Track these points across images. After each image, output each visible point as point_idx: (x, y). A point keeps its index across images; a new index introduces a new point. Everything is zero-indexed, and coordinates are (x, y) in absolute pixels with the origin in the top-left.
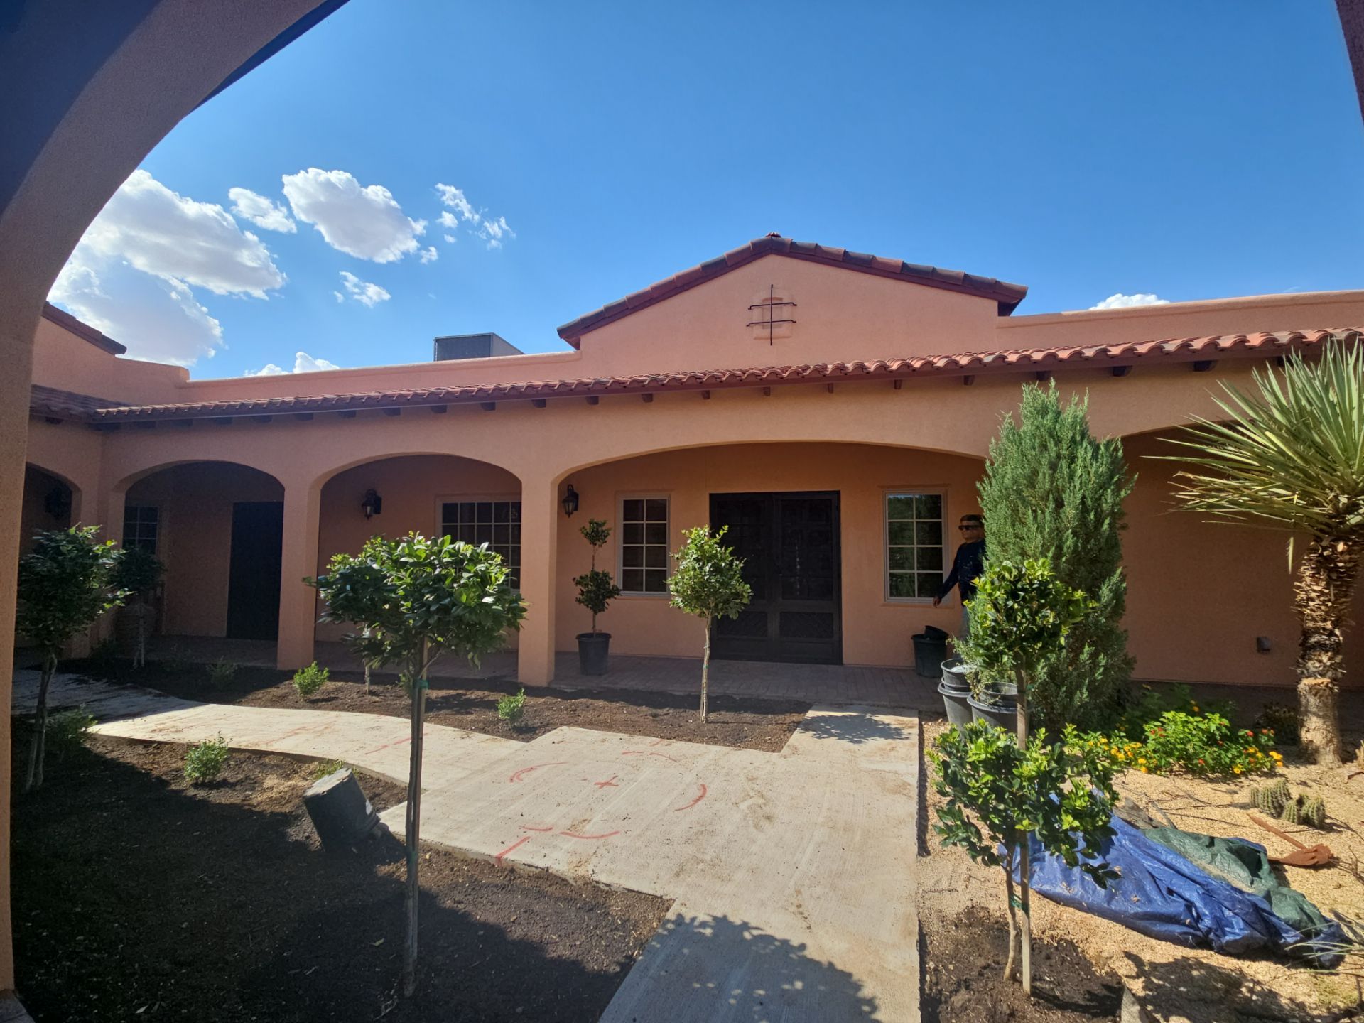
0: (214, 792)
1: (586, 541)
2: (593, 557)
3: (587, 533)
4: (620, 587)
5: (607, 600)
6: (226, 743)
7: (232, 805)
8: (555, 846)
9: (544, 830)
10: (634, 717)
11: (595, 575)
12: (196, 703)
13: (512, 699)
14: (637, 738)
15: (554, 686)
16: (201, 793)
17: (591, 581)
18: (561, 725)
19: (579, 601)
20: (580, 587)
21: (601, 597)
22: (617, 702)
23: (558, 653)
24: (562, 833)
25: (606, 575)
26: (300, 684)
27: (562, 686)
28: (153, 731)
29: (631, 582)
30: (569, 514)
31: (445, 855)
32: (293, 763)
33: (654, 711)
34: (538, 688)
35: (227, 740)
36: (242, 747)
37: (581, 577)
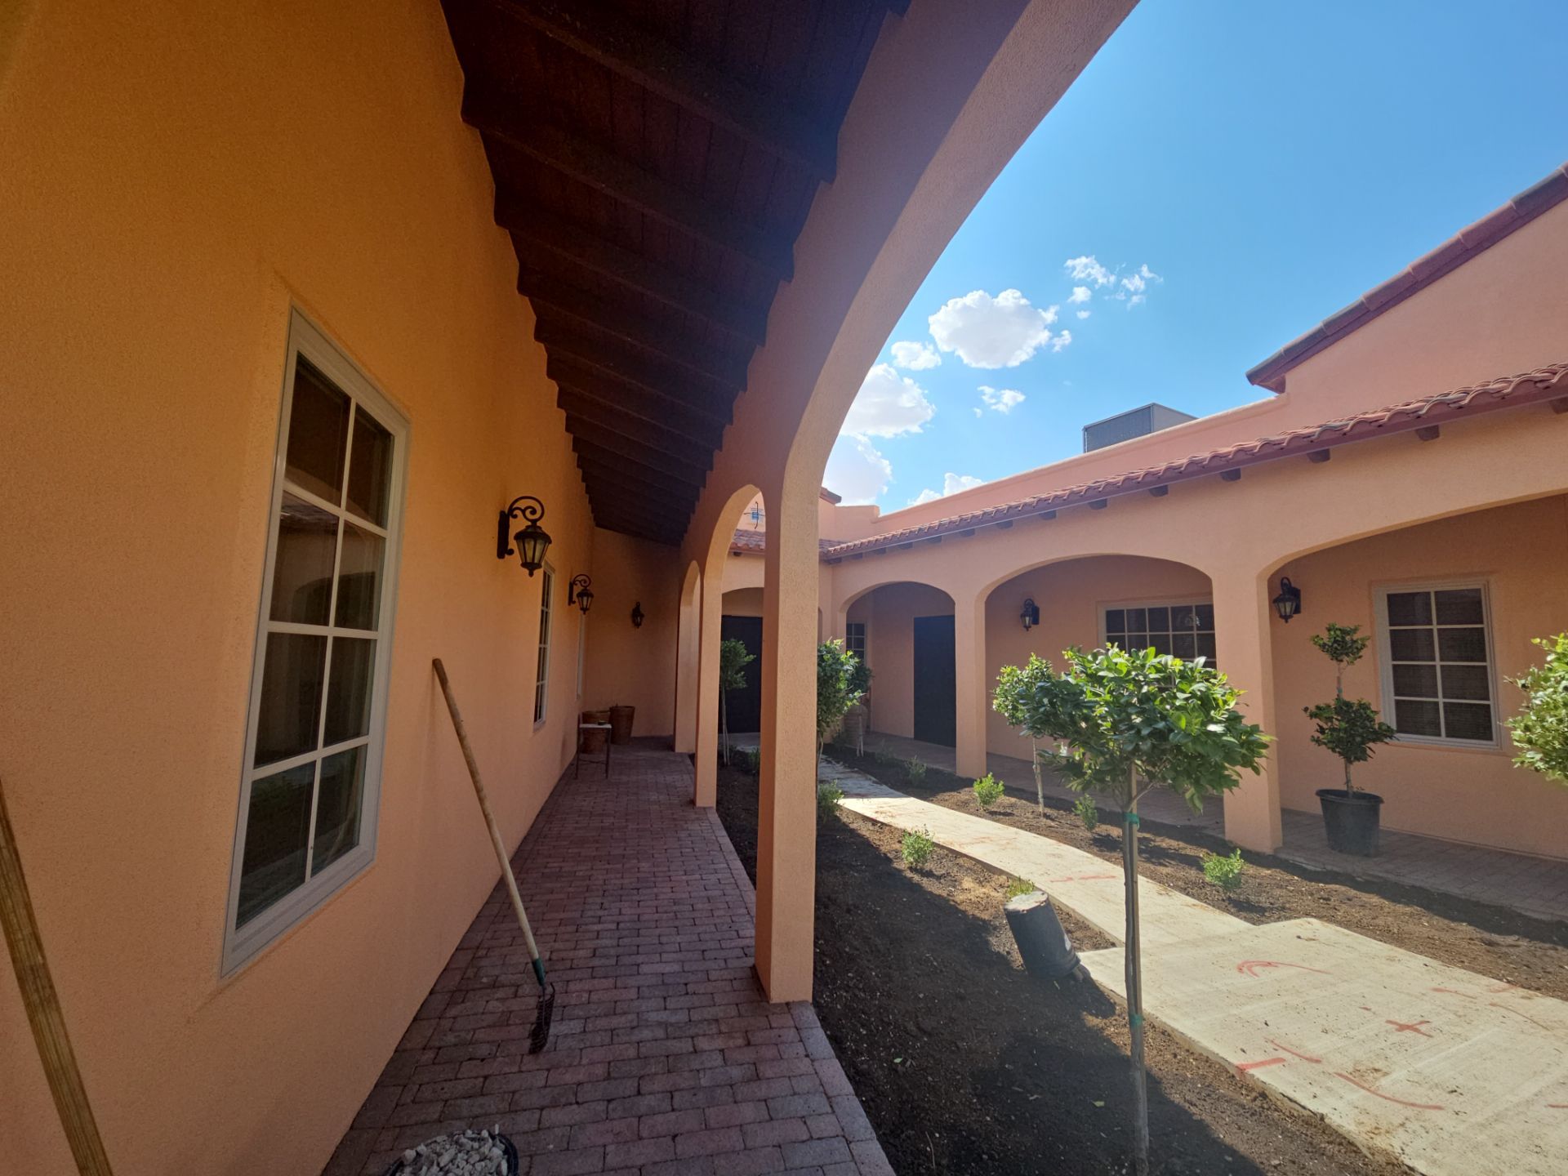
0: (925, 879)
1: (1326, 657)
2: (1339, 678)
3: (1325, 644)
4: (1394, 727)
5: (1371, 745)
6: (930, 836)
7: (939, 896)
8: (1329, 1089)
9: (1307, 1059)
10: (1446, 937)
11: (1343, 707)
12: (901, 794)
13: (1222, 859)
14: (1459, 972)
15: (1283, 856)
16: (916, 878)
17: (1337, 713)
18: (1308, 915)
19: (1318, 741)
20: (1317, 721)
21: (1358, 739)
22: (1407, 904)
23: (1286, 812)
24: (1340, 1075)
25: (1364, 707)
26: (979, 793)
27: (1298, 859)
28: (877, 812)
29: (1412, 719)
30: (1286, 618)
31: (1163, 1033)
32: (985, 872)
33: (1486, 935)
34: (1258, 854)
35: (931, 834)
36: (941, 844)
37: (1318, 708)
